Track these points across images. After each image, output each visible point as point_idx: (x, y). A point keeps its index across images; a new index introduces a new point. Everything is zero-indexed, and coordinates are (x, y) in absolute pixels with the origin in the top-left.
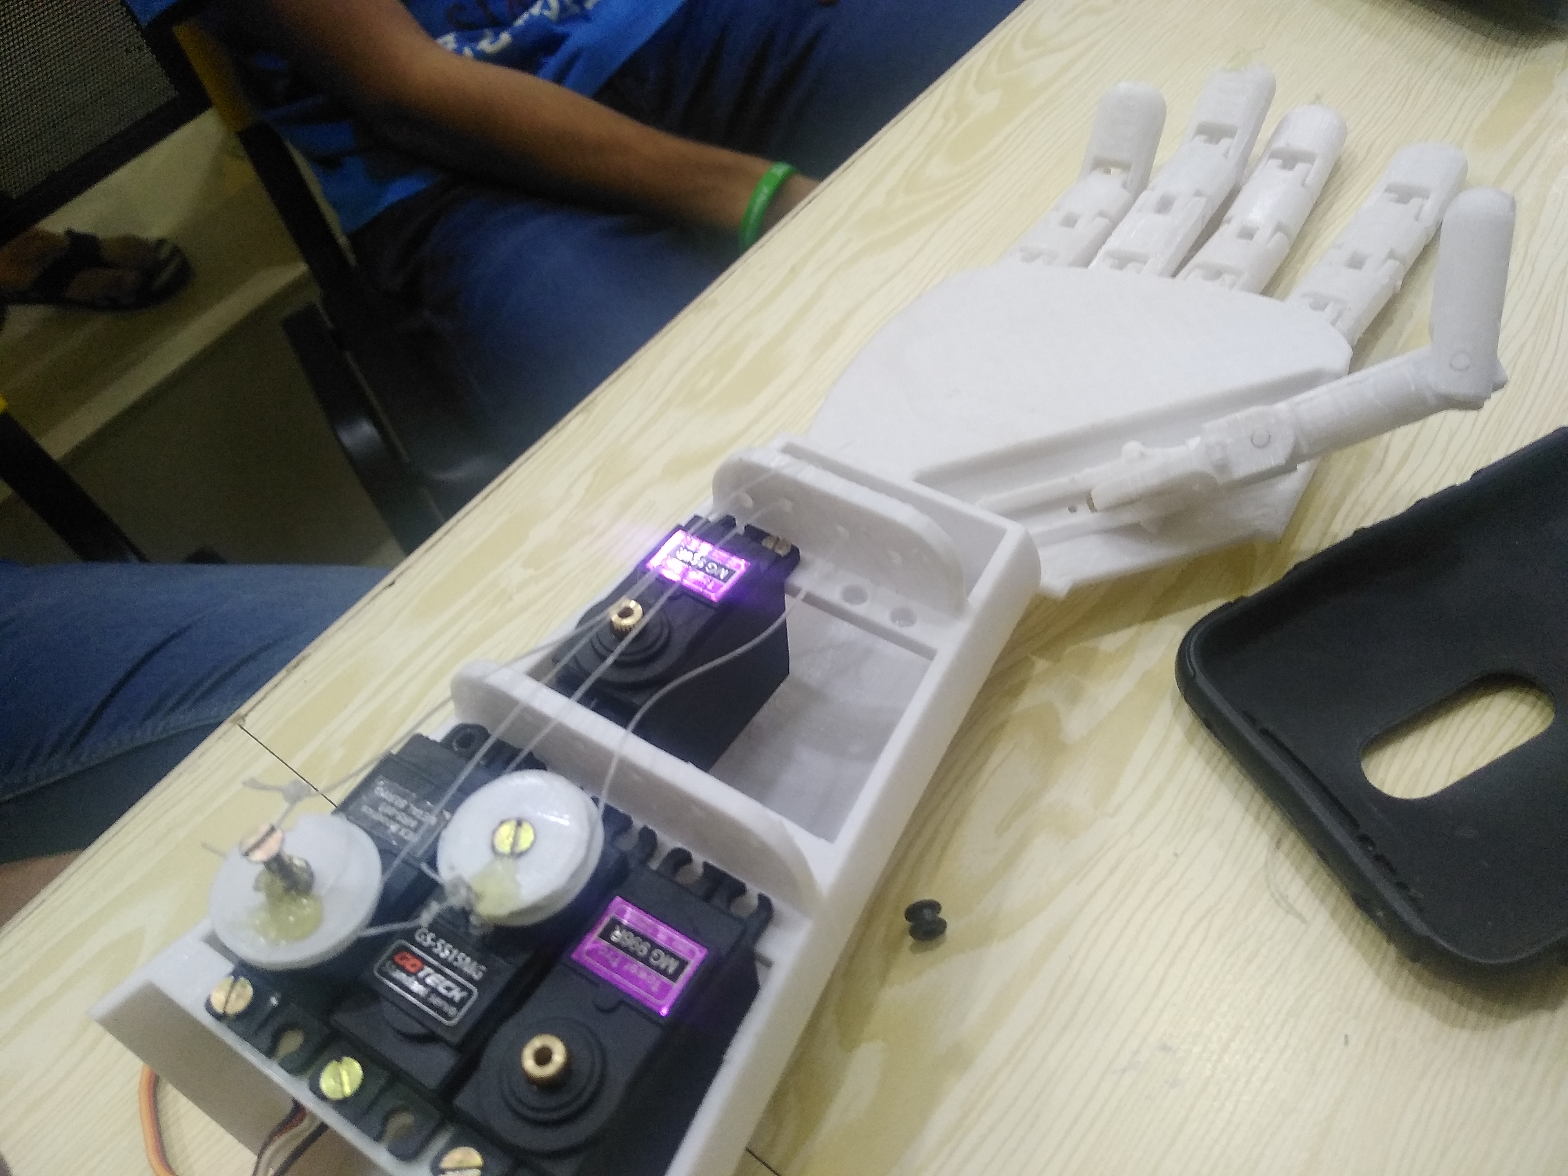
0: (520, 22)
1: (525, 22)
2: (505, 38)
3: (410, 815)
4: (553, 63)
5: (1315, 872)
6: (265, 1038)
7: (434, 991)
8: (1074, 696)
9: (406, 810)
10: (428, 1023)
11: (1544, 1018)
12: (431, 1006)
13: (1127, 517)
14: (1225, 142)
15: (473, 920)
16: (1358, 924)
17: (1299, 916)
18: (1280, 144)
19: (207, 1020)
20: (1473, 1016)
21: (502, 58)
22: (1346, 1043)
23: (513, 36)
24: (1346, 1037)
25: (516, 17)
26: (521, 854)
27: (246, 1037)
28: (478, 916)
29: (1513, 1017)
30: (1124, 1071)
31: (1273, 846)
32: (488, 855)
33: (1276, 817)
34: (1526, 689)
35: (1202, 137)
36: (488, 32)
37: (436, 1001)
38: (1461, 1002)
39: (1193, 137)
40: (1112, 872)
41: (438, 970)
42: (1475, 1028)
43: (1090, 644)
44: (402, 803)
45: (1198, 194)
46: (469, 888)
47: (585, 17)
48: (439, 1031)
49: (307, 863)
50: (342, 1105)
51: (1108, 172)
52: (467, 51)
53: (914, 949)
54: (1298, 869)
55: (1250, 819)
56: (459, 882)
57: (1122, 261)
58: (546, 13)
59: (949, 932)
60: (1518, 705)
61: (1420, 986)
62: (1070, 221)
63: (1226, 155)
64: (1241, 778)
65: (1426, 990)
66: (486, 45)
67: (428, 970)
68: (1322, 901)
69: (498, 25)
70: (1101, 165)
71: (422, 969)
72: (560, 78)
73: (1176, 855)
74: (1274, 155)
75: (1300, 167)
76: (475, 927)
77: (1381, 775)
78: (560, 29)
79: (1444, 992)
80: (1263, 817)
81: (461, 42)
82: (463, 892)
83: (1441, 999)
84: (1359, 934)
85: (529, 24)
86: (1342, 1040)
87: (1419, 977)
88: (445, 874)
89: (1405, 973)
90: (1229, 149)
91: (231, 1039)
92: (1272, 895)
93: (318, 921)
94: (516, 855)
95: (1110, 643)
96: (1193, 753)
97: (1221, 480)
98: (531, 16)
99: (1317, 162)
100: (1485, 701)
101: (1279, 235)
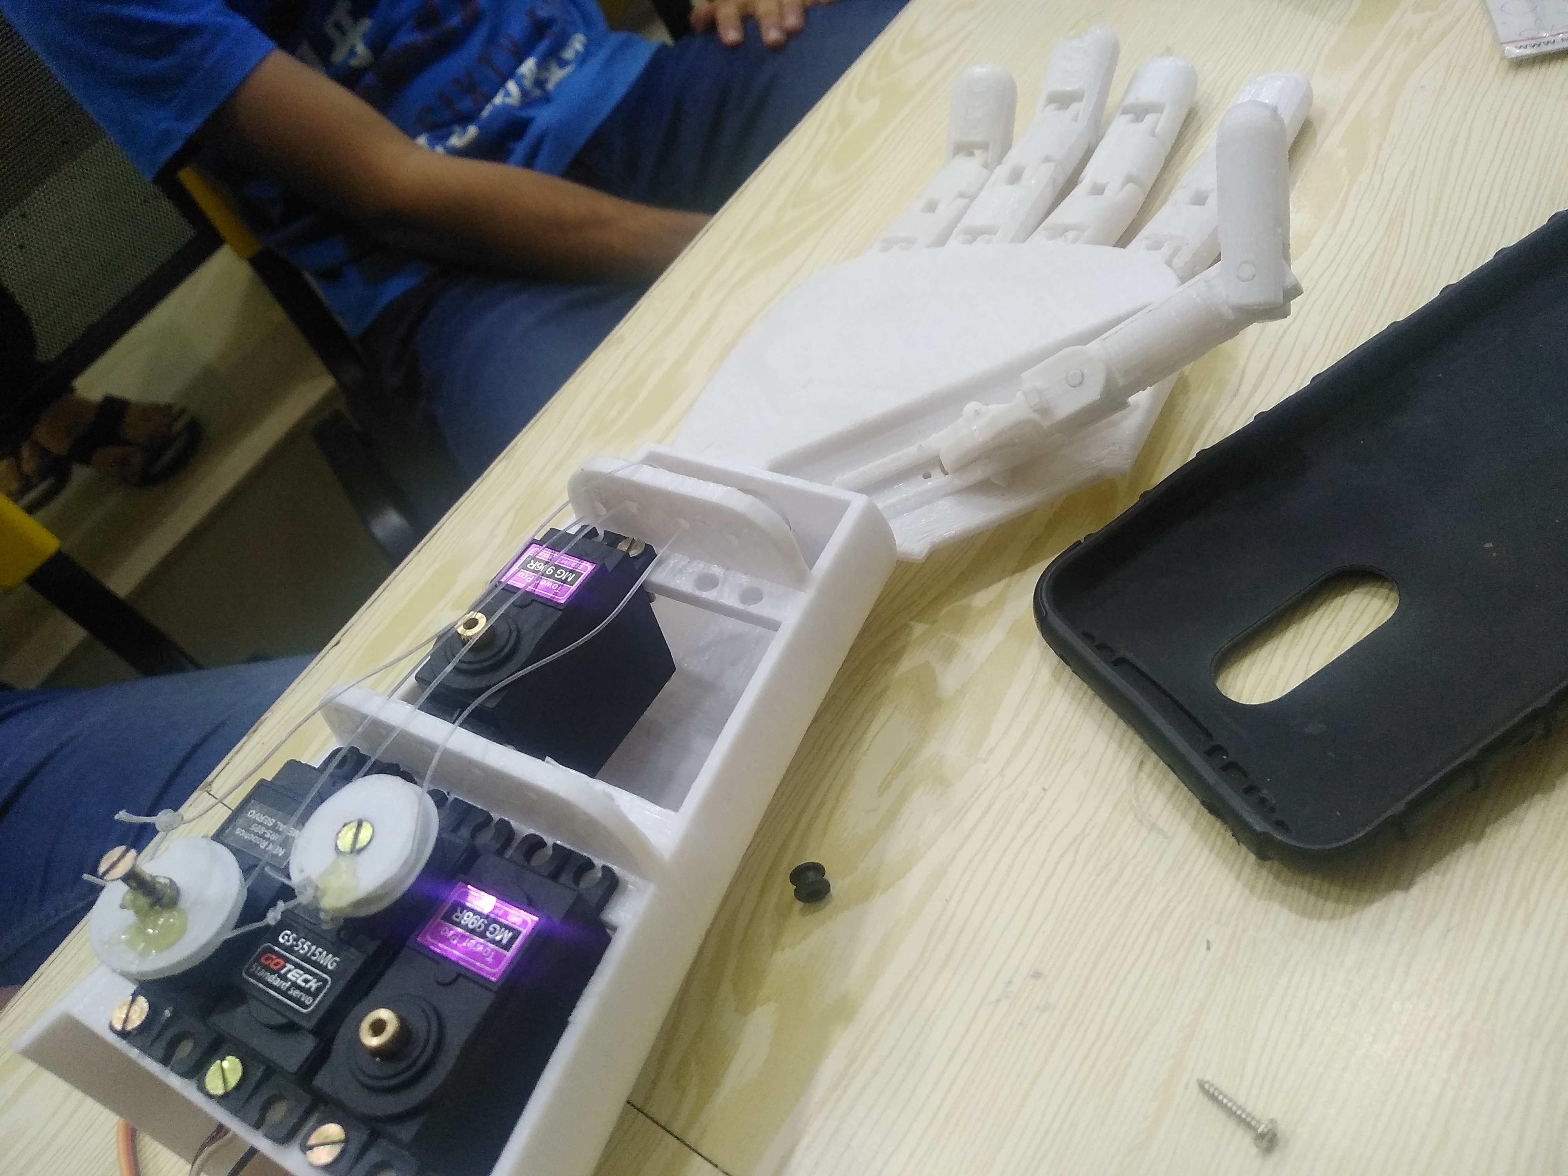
0: (486, 113)
1: (490, 113)
2: (472, 131)
3: (278, 832)
4: (521, 148)
5: (1176, 787)
6: (160, 1048)
7: (295, 985)
8: (949, 652)
9: (275, 829)
10: (288, 1014)
11: (1398, 899)
12: (291, 998)
13: (977, 474)
14: (1075, 107)
15: (322, 916)
16: (1219, 833)
17: (1161, 832)
18: (1130, 100)
19: (112, 1038)
20: (1330, 906)
21: (472, 151)
22: (1208, 948)
23: (480, 128)
24: (1208, 942)
25: (481, 109)
26: (361, 850)
27: (146, 1050)
28: (324, 911)
29: (1370, 901)
30: (998, 1001)
31: (1135, 768)
32: (333, 855)
33: (1138, 740)
34: (1379, 583)
35: (1053, 106)
36: (457, 128)
37: (295, 993)
38: (1318, 894)
39: (1046, 106)
40: (984, 814)
41: (297, 966)
42: (1332, 917)
43: (964, 602)
44: (270, 822)
45: (1047, 159)
46: (317, 888)
47: (547, 99)
48: (296, 1019)
49: (171, 881)
50: (224, 1100)
51: (971, 154)
52: (439, 149)
53: (803, 913)
54: (1160, 786)
55: (1114, 746)
56: (308, 882)
57: (974, 235)
58: (508, 100)
59: (833, 890)
60: (1371, 599)
61: (1279, 885)
62: (931, 207)
63: (1075, 119)
64: (1106, 707)
65: (1284, 888)
66: (456, 141)
67: (289, 966)
68: (1184, 816)
69: (465, 120)
70: (964, 149)
71: (284, 966)
72: (529, 162)
73: (1044, 789)
74: (1125, 112)
75: (1150, 118)
76: (327, 923)
77: (1239, 685)
78: (524, 114)
79: (1302, 887)
80: (1126, 742)
81: (433, 141)
82: (310, 892)
83: (1299, 894)
84: (1219, 841)
85: (492, 116)
86: (1205, 945)
87: (1277, 876)
88: (296, 879)
89: (1264, 873)
90: (1078, 113)
91: (134, 1053)
92: (1136, 815)
93: (183, 930)
94: (356, 851)
95: (981, 599)
96: (1059, 691)
97: (1046, 424)
98: (495, 107)
99: (1166, 112)
100: (1340, 600)
101: (1130, 185)
